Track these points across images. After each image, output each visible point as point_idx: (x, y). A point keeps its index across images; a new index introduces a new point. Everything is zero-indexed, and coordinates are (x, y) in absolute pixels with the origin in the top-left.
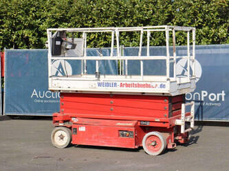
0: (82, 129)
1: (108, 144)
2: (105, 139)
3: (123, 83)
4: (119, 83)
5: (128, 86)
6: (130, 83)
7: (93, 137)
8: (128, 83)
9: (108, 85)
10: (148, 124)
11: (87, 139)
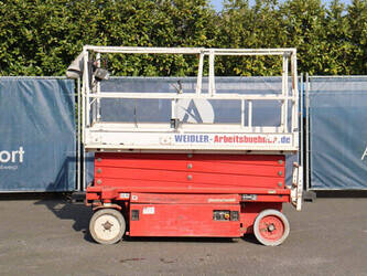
0: (149, 211)
1: (195, 233)
2: (190, 224)
3: (219, 135)
4: (212, 137)
5: (227, 140)
6: (232, 135)
7: (169, 222)
8: (228, 136)
9: (193, 139)
10: (254, 198)
11: (158, 227)
